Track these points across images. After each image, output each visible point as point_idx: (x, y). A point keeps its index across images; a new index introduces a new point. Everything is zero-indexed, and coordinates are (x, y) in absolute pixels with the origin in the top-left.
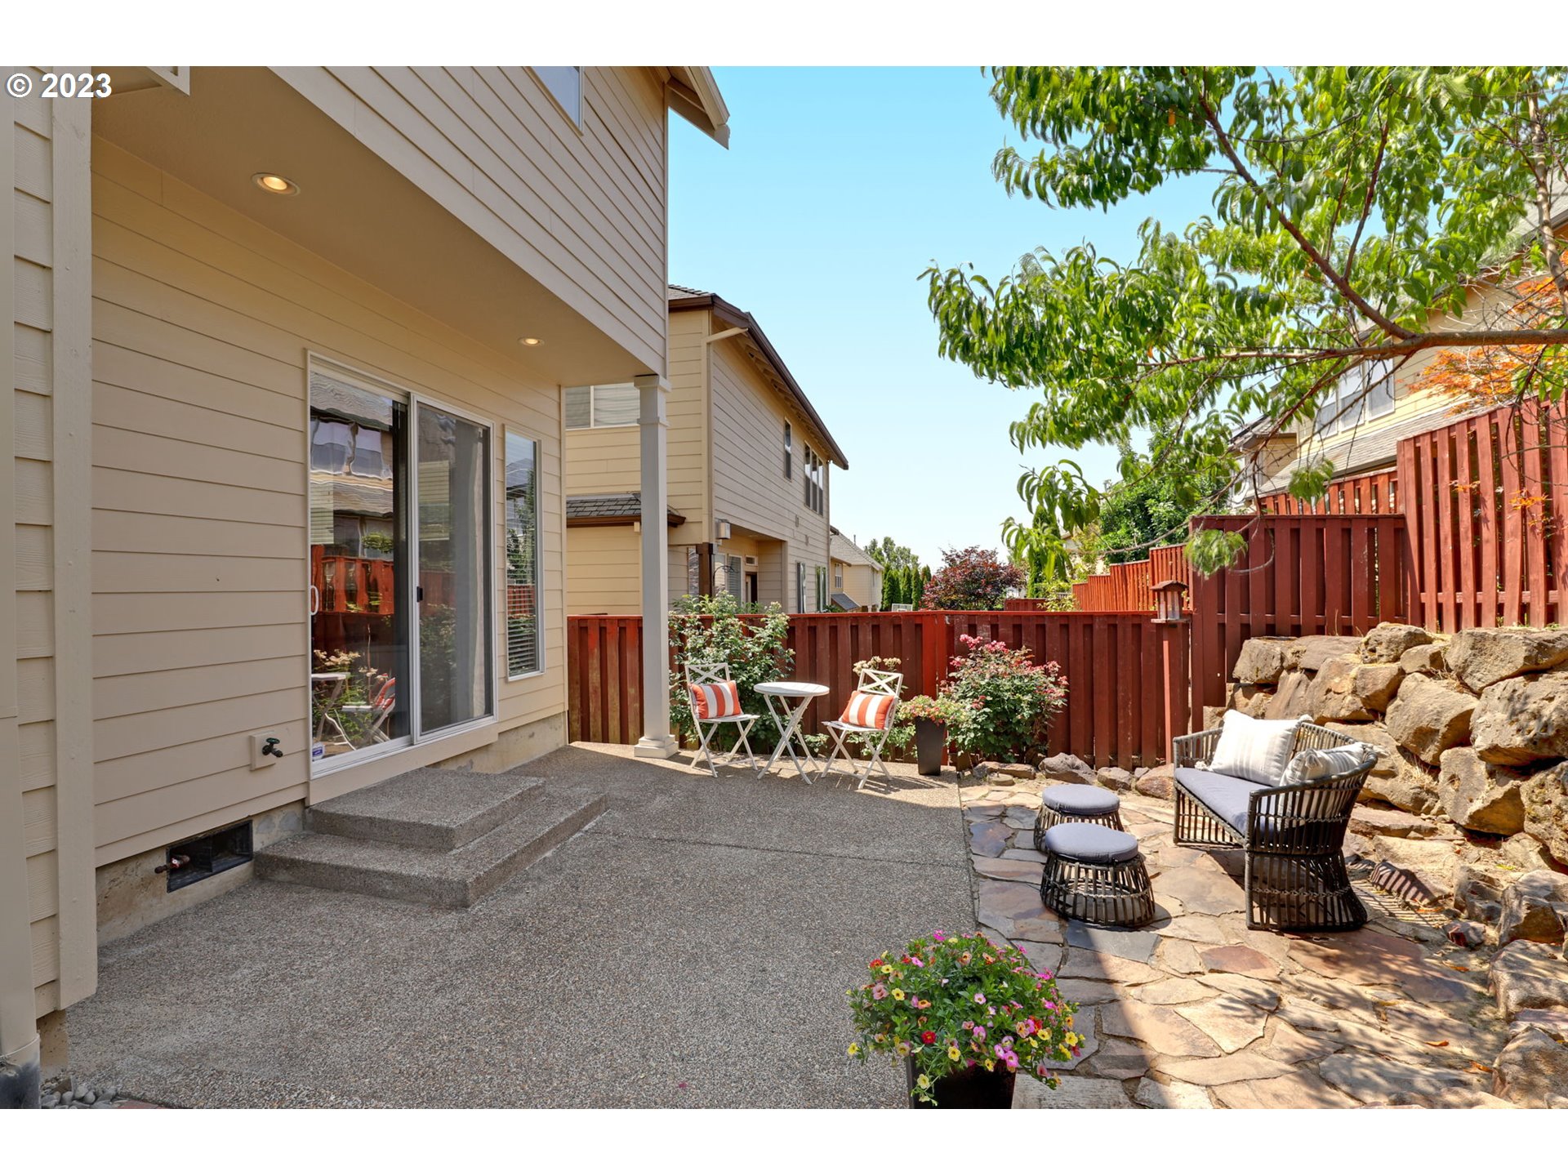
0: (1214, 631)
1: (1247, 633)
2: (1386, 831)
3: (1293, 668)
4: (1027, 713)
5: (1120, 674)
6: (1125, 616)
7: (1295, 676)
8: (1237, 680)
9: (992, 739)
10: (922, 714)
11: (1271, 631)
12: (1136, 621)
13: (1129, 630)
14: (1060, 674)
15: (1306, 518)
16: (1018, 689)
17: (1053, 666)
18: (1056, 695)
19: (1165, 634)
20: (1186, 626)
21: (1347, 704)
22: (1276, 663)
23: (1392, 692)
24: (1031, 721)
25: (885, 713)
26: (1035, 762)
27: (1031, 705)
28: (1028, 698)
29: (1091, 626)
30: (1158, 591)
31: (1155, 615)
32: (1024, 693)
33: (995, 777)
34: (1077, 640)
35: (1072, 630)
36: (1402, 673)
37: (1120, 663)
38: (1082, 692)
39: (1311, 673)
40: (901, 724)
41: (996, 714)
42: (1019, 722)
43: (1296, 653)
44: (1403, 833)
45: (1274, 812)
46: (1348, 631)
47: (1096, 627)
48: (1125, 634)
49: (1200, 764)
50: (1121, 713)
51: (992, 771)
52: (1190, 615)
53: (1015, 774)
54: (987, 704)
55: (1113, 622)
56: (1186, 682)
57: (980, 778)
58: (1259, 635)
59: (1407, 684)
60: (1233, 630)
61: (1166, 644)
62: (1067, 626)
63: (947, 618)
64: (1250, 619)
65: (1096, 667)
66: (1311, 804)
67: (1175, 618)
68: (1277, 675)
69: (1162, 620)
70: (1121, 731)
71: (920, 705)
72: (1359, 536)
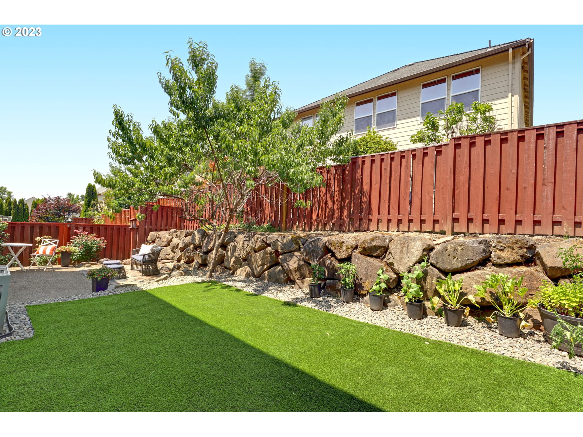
0: (143, 230)
1: (151, 230)
2: (166, 263)
3: (158, 238)
4: (95, 249)
5: (120, 240)
6: (122, 226)
7: (158, 239)
8: (148, 241)
9: (84, 257)
10: (64, 250)
11: (156, 230)
12: (125, 227)
13: (123, 229)
14: (104, 240)
15: (165, 207)
16: (92, 244)
17: (103, 238)
18: (103, 245)
19: (132, 230)
20: (137, 229)
21: (164, 243)
22: (155, 237)
23: (171, 241)
24: (96, 252)
25: (53, 250)
26: (97, 261)
27: (97, 247)
28: (96, 246)
29: (113, 228)
30: (131, 221)
31: (130, 226)
32: (94, 245)
33: (86, 265)
34: (109, 232)
35: (107, 229)
36: (173, 237)
37: (120, 237)
38: (110, 245)
39: (161, 238)
40: (56, 253)
41: (86, 250)
42: (93, 252)
43: (159, 235)
44: (169, 262)
45: (146, 258)
46: (166, 230)
47: (114, 228)
48: (122, 231)
49: (136, 254)
50: (119, 250)
51: (85, 264)
52: (138, 226)
53: (92, 264)
54: (84, 248)
55: (119, 227)
56: (136, 243)
57: (81, 266)
58: (153, 231)
59: (173, 239)
60: (148, 230)
61: (132, 233)
62: (106, 228)
63: (68, 225)
64: (152, 227)
65: (114, 238)
66: (152, 256)
67: (134, 227)
68: (155, 239)
69: (131, 227)
70: (119, 254)
71: (63, 248)
72: (175, 211)
